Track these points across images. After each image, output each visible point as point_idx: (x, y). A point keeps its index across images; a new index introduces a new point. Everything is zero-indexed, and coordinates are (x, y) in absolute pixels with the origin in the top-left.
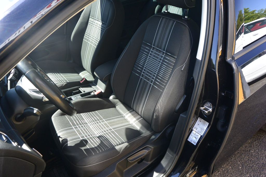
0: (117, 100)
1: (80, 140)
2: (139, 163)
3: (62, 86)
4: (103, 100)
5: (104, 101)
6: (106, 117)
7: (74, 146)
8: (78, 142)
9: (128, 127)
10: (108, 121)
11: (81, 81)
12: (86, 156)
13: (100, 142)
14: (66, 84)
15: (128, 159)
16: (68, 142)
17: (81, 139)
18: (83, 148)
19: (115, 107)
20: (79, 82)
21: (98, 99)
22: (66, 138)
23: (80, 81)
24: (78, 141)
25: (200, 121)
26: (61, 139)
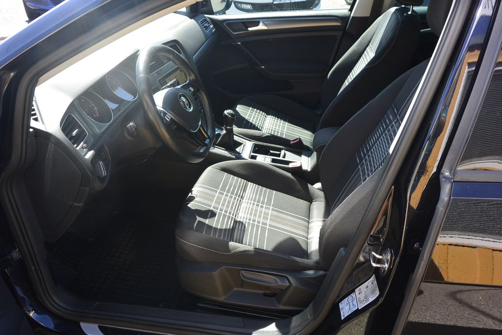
0: (321, 194)
1: (208, 209)
2: (265, 295)
3: (260, 136)
4: (296, 181)
5: (298, 183)
6: (278, 206)
7: (193, 210)
8: (203, 210)
9: (296, 238)
10: (275, 213)
11: (293, 141)
12: (192, 228)
13: (231, 227)
14: (267, 136)
15: (242, 272)
16: (194, 201)
17: (211, 209)
18: (198, 219)
19: (311, 203)
20: (289, 141)
21: (289, 175)
22: (195, 196)
23: (291, 141)
24: (204, 208)
25: (372, 283)
26: (190, 195)
